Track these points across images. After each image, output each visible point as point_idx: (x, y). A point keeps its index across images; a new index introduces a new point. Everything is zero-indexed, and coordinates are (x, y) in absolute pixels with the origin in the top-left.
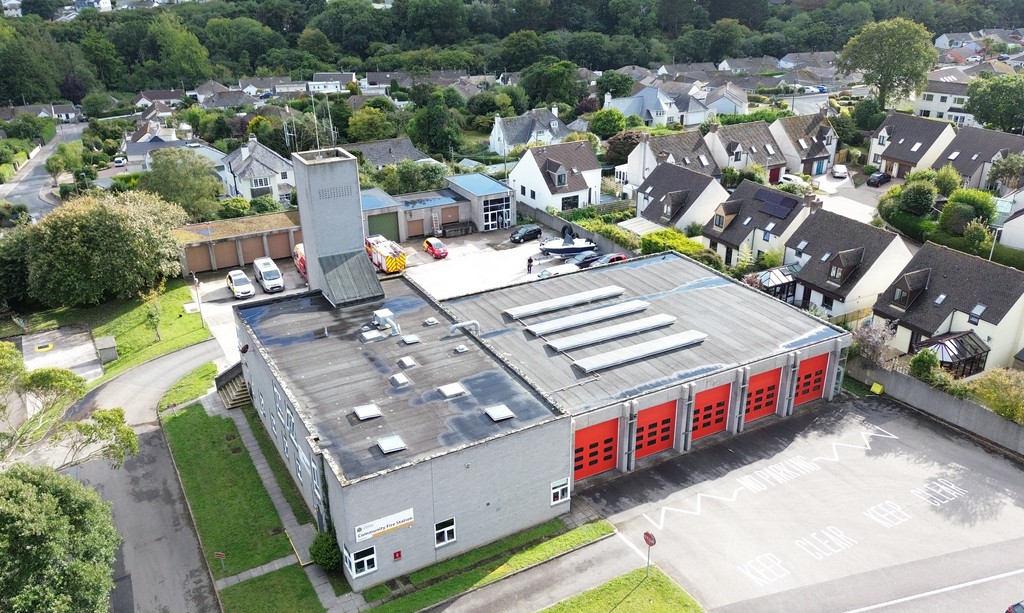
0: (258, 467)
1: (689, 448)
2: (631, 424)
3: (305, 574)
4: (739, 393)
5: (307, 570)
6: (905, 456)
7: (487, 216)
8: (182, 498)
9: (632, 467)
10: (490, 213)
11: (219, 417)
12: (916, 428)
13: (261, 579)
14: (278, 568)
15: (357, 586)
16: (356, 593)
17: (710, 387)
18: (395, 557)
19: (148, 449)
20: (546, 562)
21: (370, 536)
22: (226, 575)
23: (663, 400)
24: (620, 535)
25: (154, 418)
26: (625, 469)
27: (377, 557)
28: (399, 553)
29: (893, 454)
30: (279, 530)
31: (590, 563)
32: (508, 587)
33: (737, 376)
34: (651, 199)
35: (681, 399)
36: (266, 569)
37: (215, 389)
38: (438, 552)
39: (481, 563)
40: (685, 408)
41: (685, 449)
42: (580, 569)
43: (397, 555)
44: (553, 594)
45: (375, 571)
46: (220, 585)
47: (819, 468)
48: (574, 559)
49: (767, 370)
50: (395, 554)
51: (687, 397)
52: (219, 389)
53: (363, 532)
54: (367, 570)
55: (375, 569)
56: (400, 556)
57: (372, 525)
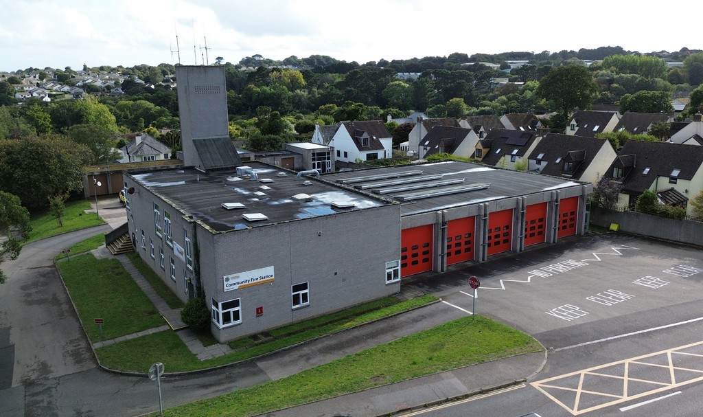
0: (137, 282)
1: (486, 259)
2: (443, 229)
3: (176, 335)
4: (520, 217)
5: (178, 333)
7: (314, 164)
8: (69, 302)
9: (445, 269)
10: (316, 162)
11: (106, 259)
12: (651, 244)
13: (134, 340)
14: (151, 333)
15: (223, 337)
16: (223, 344)
17: (499, 209)
18: (258, 313)
19: (42, 279)
20: (386, 318)
21: (236, 287)
22: (103, 339)
23: (466, 215)
24: (444, 302)
25: (50, 264)
26: (439, 270)
27: (242, 310)
28: (261, 308)
30: (154, 312)
31: (424, 317)
32: (356, 333)
33: (517, 203)
34: (428, 148)
35: (479, 216)
36: (141, 334)
37: (105, 246)
38: (294, 313)
39: (330, 322)
40: (482, 222)
41: (483, 260)
42: (416, 321)
43: (259, 311)
44: (395, 335)
45: (239, 324)
46: (96, 346)
47: (588, 264)
48: (409, 315)
50: (258, 309)
51: (483, 213)
52: (108, 245)
53: (231, 282)
54: (233, 323)
55: (240, 321)
56: (262, 312)
57: (238, 277)
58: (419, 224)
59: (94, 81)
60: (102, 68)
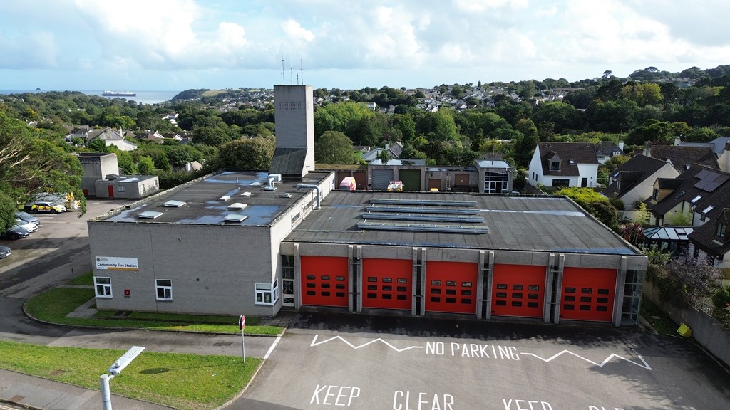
1: (422, 314)
2: (355, 267)
6: (637, 384)
7: (487, 184)
9: (359, 310)
10: (490, 182)
12: (690, 370)
15: (98, 305)
16: (98, 310)
18: (126, 294)
20: (207, 333)
21: (106, 268)
23: (393, 256)
24: (278, 338)
26: (351, 309)
27: (112, 285)
28: (129, 291)
29: (624, 378)
31: (229, 344)
33: (478, 258)
35: (412, 261)
38: (158, 304)
40: (414, 269)
41: (418, 314)
42: (218, 344)
43: (127, 293)
45: (111, 299)
47: (518, 359)
49: (520, 263)
50: (126, 291)
51: (415, 259)
53: (101, 262)
54: (105, 296)
55: (111, 296)
56: (129, 294)
57: (107, 260)
58: (324, 254)
59: (477, 95)
60: (492, 84)
